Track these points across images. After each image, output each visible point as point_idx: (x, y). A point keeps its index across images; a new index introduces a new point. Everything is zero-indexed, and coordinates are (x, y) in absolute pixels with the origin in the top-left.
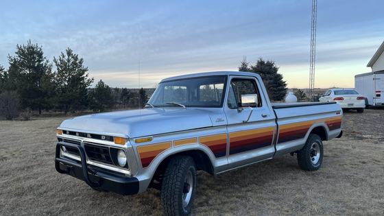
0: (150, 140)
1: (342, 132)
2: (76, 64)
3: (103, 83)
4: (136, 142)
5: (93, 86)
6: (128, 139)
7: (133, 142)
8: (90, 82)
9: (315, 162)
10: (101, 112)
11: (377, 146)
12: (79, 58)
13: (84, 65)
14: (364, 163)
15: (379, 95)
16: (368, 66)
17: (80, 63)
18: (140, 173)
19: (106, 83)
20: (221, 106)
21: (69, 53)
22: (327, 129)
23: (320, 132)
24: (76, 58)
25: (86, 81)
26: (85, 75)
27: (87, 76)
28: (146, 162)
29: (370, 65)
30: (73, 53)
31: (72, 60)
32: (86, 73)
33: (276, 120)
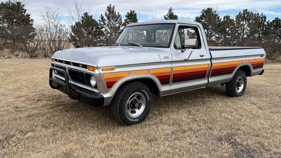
0: (113, 69)
1: (263, 70)
4: (103, 70)
6: (97, 68)
7: (100, 70)
9: (240, 91)
18: (106, 92)
22: (251, 68)
33: (211, 59)
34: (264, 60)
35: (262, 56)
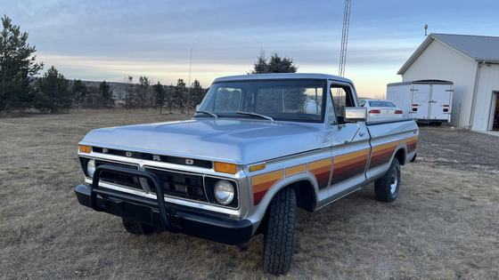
0: (263, 167)
1: (415, 155)
2: (16, 40)
3: (56, 71)
4: (250, 171)
5: (41, 74)
6: (242, 167)
7: (247, 171)
8: (37, 68)
9: (393, 191)
10: (52, 113)
11: (436, 170)
12: (22, 31)
13: (29, 43)
14: (437, 191)
15: (415, 110)
16: (399, 73)
17: (22, 39)
19: (60, 72)
20: (322, 121)
21: (6, 24)
22: (406, 151)
23: (400, 156)
24: (17, 32)
25: (31, 67)
26: (29, 58)
27: (33, 59)
28: (258, 198)
29: (402, 72)
30: (13, 23)
31: (10, 34)
32: (32, 55)
33: (370, 139)
34: (417, 138)
35: (415, 131)
